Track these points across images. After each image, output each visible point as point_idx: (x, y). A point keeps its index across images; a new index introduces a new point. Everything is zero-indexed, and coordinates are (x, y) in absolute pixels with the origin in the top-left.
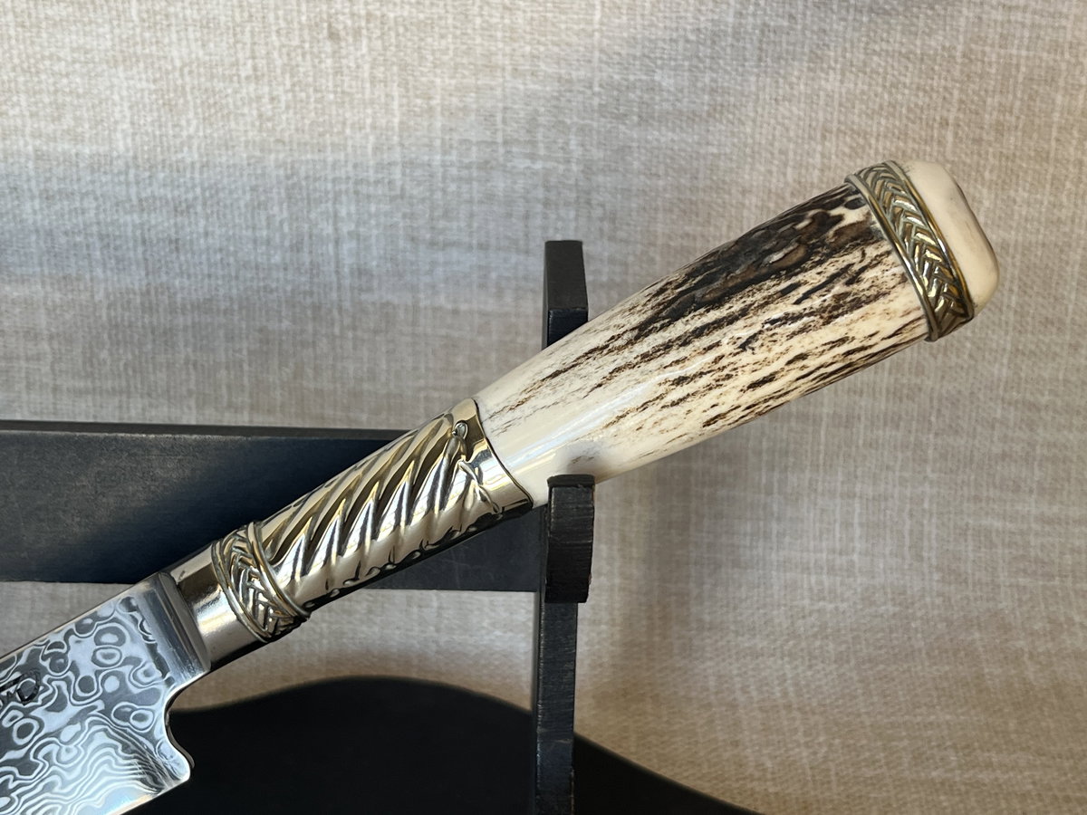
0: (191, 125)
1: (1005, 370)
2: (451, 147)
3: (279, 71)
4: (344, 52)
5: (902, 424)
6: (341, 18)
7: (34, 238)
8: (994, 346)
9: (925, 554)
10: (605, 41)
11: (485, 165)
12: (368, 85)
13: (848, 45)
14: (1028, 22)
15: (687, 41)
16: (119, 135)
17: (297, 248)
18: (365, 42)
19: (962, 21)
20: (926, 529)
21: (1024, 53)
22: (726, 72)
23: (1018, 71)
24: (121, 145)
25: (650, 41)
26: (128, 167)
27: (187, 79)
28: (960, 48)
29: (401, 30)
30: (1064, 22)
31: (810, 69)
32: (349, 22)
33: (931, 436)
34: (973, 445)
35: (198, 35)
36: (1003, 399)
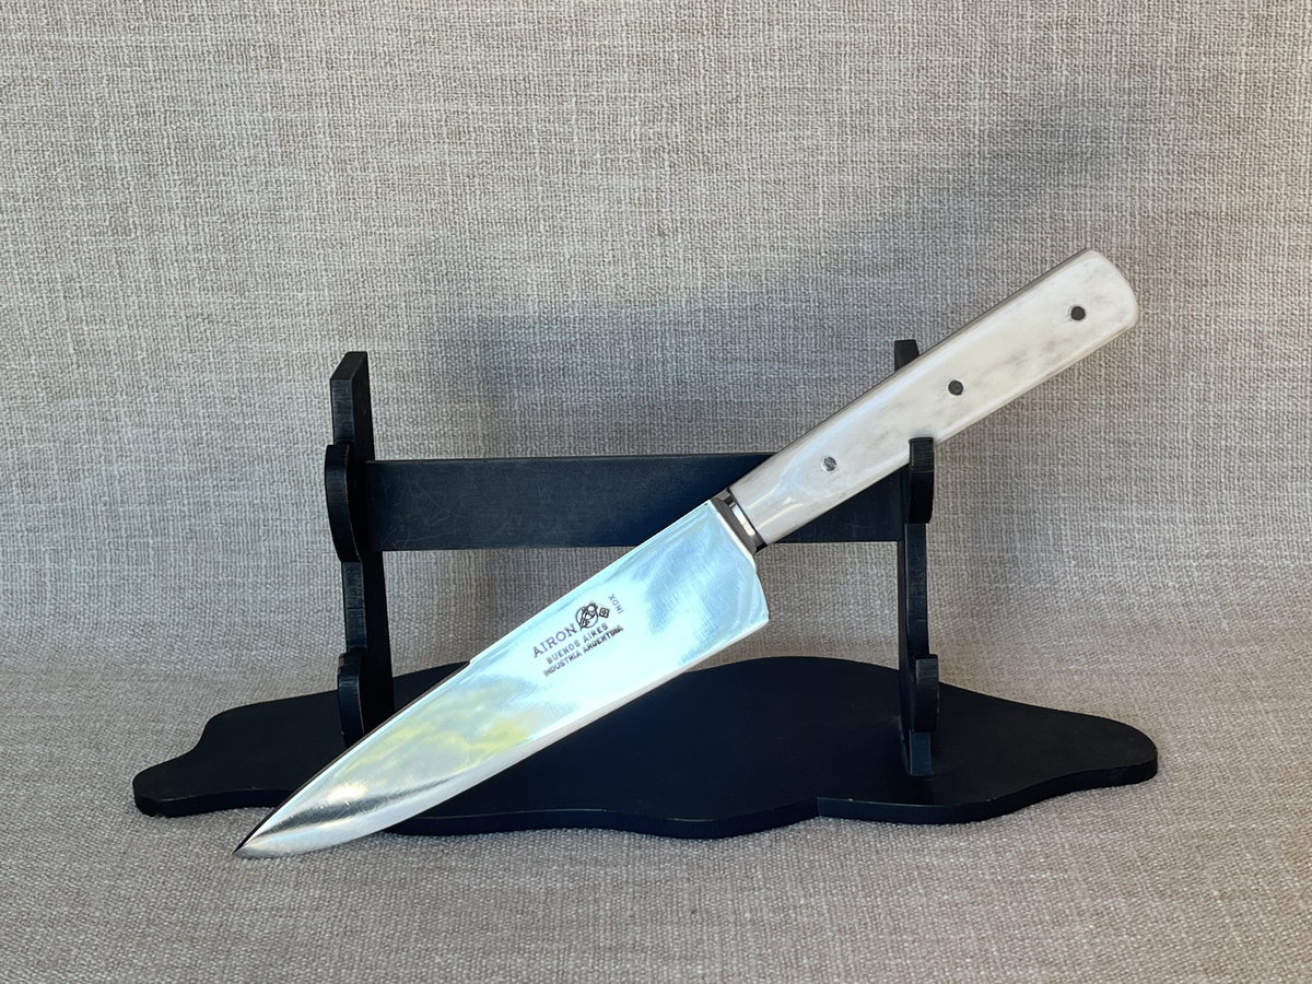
0: (574, 295)
1: (1103, 418)
2: (734, 297)
3: (628, 256)
4: (667, 243)
5: (1039, 460)
6: (665, 222)
7: (475, 372)
8: (1094, 402)
9: (1065, 550)
10: (827, 225)
11: (755, 308)
12: (682, 262)
13: (977, 216)
14: (1088, 194)
15: (877, 221)
16: (530, 303)
17: (639, 369)
18: (680, 235)
19: (1047, 196)
20: (1063, 532)
21: (1088, 212)
22: (903, 238)
23: (1086, 224)
24: (532, 309)
25: (854, 222)
26: (535, 323)
27: (573, 265)
28: (1048, 213)
29: (702, 227)
30: (1110, 192)
31: (955, 233)
32: (670, 225)
33: (1060, 467)
34: (1089, 472)
35: (580, 238)
36: (1105, 440)
